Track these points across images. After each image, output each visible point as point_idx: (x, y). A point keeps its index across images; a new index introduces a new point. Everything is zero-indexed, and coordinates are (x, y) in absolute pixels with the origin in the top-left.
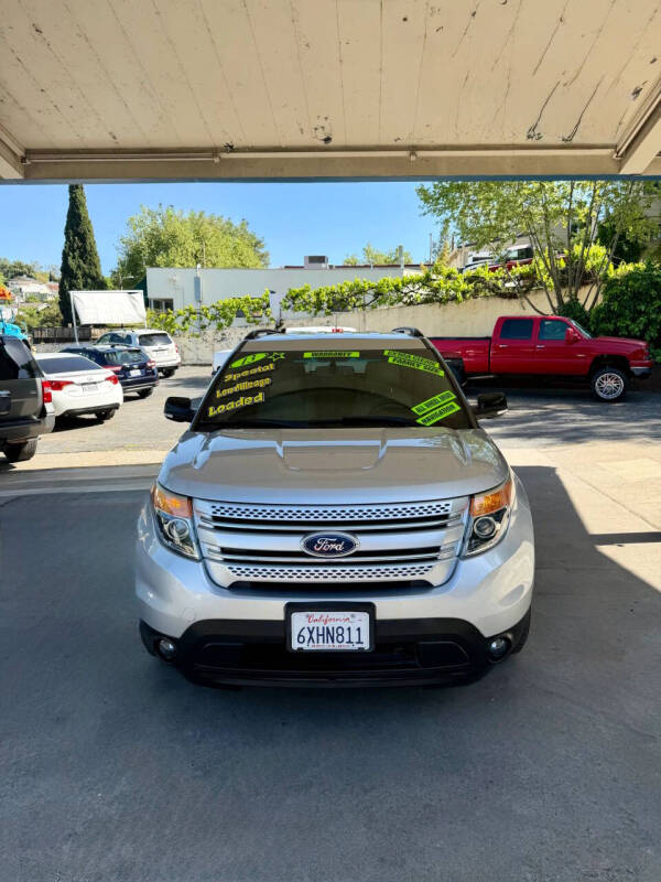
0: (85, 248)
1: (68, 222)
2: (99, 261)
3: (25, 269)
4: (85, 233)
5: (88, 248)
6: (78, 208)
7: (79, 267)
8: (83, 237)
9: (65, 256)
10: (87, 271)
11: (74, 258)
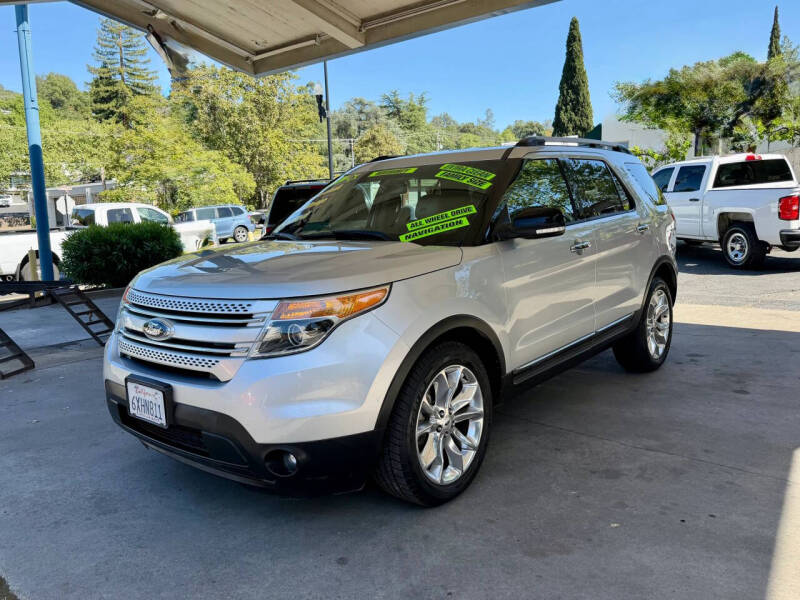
0: (578, 101)
1: (563, 76)
2: (591, 112)
3: (536, 128)
4: (579, 85)
5: (581, 100)
6: (574, 61)
7: (570, 120)
8: (576, 90)
9: (558, 110)
10: (578, 123)
11: (566, 111)
